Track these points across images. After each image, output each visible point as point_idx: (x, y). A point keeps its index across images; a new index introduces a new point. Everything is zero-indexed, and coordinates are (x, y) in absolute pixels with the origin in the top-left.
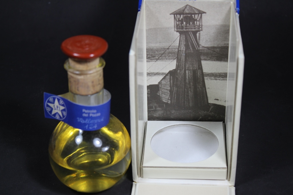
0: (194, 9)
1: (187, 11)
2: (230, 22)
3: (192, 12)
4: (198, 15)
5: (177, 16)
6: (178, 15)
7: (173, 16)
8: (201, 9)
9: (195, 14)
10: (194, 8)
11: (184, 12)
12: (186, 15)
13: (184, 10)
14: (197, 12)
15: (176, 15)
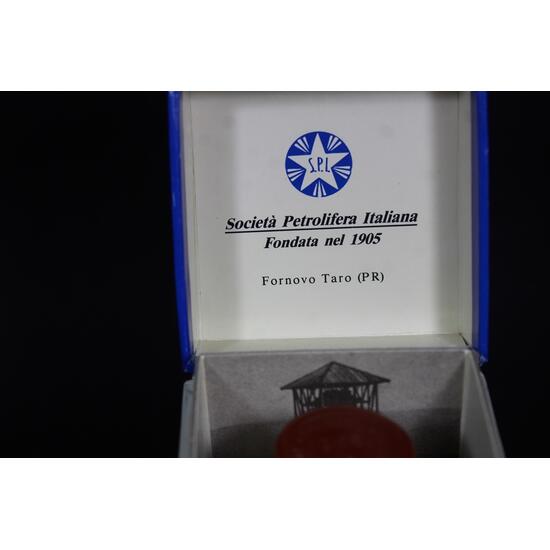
0: (352, 372)
1: (331, 378)
2: (460, 402)
3: (349, 381)
4: (364, 387)
5: (302, 392)
6: (305, 391)
7: (290, 392)
8: (376, 372)
9: (356, 385)
10: (354, 369)
11: (325, 381)
12: (329, 389)
13: (323, 376)
14: (361, 380)
15: (299, 391)
